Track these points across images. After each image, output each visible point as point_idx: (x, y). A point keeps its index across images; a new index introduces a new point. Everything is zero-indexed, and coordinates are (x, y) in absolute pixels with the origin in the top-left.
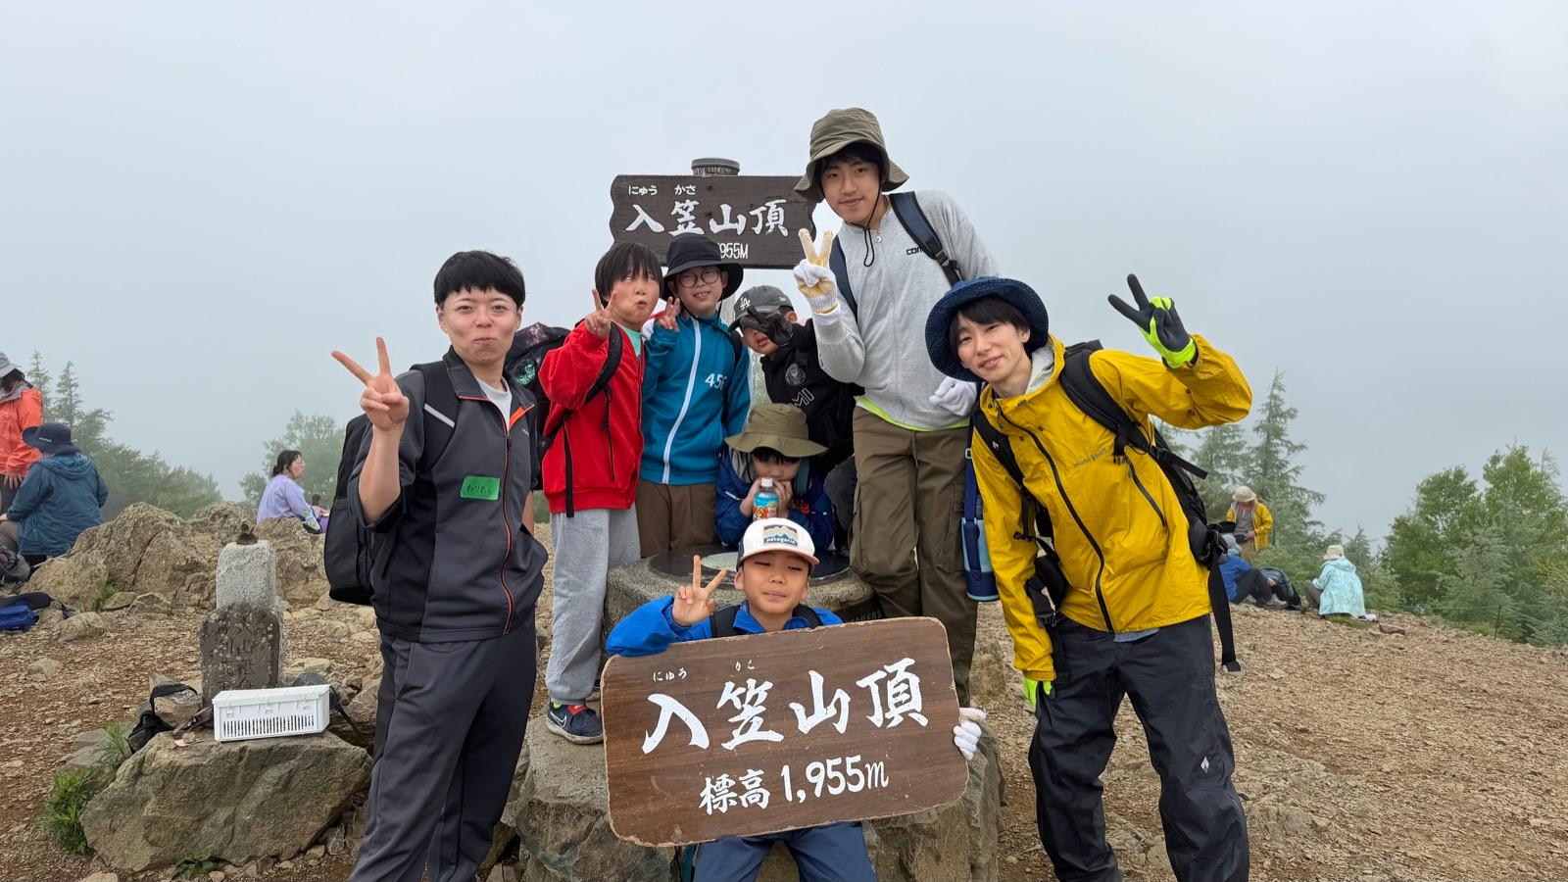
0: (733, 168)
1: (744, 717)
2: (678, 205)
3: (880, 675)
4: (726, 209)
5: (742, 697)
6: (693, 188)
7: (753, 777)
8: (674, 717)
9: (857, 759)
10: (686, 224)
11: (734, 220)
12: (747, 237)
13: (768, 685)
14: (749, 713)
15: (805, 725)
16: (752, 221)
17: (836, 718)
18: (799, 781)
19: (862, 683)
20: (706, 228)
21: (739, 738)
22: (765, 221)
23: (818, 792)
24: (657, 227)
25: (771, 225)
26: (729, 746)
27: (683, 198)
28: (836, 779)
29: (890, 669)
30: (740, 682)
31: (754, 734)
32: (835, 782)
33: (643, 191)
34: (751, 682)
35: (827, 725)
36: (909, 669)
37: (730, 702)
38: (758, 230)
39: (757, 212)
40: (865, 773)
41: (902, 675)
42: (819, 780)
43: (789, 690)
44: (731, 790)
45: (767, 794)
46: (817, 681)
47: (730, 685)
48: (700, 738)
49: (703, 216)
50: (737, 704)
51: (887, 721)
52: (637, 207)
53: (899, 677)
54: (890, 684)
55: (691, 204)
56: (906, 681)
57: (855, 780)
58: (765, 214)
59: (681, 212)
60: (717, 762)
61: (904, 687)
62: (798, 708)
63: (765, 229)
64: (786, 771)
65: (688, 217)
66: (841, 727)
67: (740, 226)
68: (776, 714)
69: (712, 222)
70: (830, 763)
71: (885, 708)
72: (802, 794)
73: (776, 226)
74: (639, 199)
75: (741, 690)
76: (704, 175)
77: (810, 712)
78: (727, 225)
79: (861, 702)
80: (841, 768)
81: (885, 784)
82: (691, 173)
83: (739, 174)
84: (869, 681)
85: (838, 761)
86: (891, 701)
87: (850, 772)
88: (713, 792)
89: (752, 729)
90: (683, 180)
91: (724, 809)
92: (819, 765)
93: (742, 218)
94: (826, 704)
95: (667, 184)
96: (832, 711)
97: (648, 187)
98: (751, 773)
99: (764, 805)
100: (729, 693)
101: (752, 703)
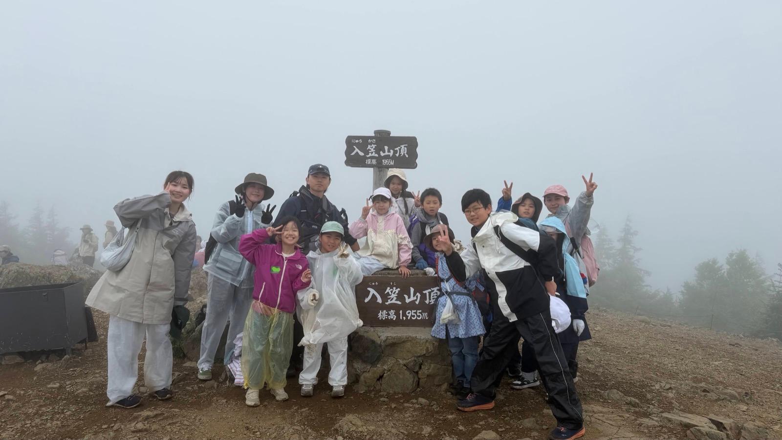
0: (388, 133)
1: (392, 297)
2: (369, 146)
3: (430, 290)
4: (386, 148)
5: (392, 292)
6: (374, 140)
7: (392, 312)
8: (373, 295)
9: (421, 311)
10: (372, 153)
11: (389, 151)
12: (394, 158)
13: (399, 289)
14: (393, 296)
15: (408, 301)
16: (395, 152)
17: (416, 300)
18: (404, 314)
19: (424, 292)
20: (379, 154)
21: (389, 302)
22: (400, 152)
23: (409, 318)
24: (361, 154)
25: (402, 153)
26: (387, 303)
27: (371, 144)
28: (414, 315)
29: (432, 289)
30: (391, 288)
31: (394, 301)
32: (414, 316)
33: (357, 141)
34: (394, 288)
35: (414, 301)
36: (437, 290)
37: (388, 292)
38: (397, 155)
39: (397, 149)
40: (422, 315)
41: (435, 291)
42: (410, 315)
43: (405, 291)
44: (386, 314)
45: (395, 317)
46: (412, 290)
47: (389, 288)
48: (380, 300)
49: (378, 150)
50: (390, 293)
51: (430, 303)
52: (355, 147)
53: (435, 292)
54: (432, 293)
55: (374, 146)
56: (437, 293)
57: (419, 316)
58: (400, 149)
59: (370, 148)
60: (383, 307)
61: (436, 294)
62: (406, 296)
63: (400, 155)
64: (401, 312)
65: (372, 150)
66: (417, 302)
67: (391, 154)
68: (400, 297)
69: (381, 152)
70: (413, 311)
71: (430, 299)
72: (404, 318)
73: (404, 154)
74: (355, 144)
75: (392, 290)
76: (378, 136)
77: (409, 297)
78: (387, 153)
79: (423, 297)
80: (416, 313)
81: (427, 318)
82: (373, 135)
83: (391, 135)
84: (426, 292)
85: (415, 311)
86: (432, 298)
87: (418, 314)
88: (381, 314)
89: (393, 300)
90: (371, 138)
91: (384, 319)
92: (410, 311)
93: (392, 151)
94: (414, 296)
95: (365, 139)
96: (415, 298)
97: (359, 140)
98: (392, 311)
99: (394, 319)
100: (388, 290)
101: (394, 293)
